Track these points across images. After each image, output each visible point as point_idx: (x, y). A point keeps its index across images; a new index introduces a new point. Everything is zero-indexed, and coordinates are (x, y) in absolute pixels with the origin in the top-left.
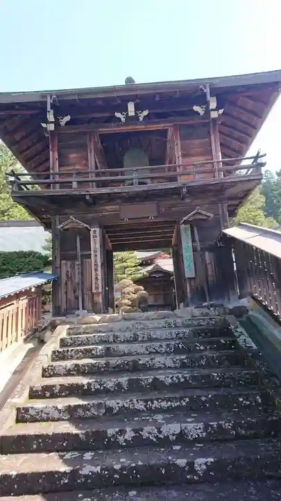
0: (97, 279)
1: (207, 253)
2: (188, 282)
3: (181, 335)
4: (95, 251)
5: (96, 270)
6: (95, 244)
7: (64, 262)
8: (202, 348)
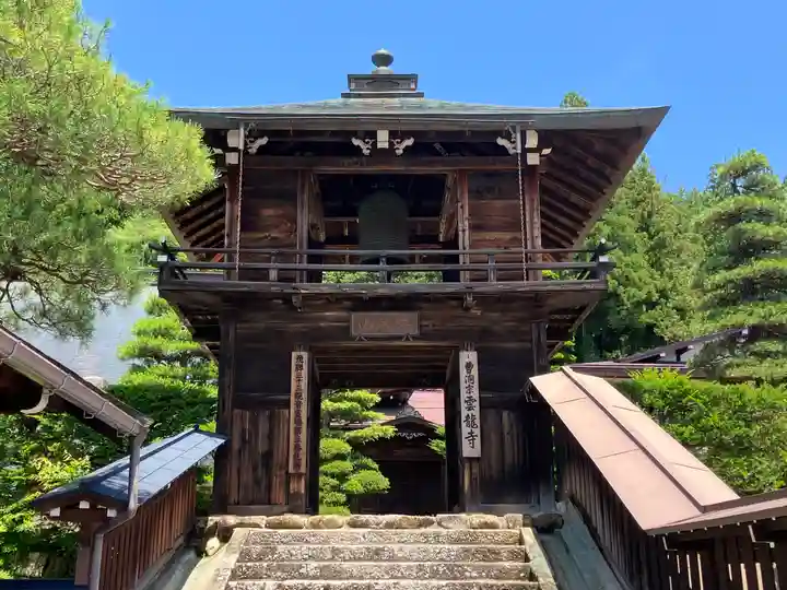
0: (297, 447)
1: (505, 414)
2: (467, 465)
3: (444, 555)
4: (298, 396)
5: (298, 431)
6: (300, 380)
7: (236, 411)
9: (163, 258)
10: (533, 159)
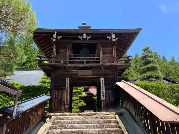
0: (67, 98)
1: (110, 91)
2: (102, 101)
3: (99, 122)
4: (67, 87)
5: (67, 95)
6: (68, 84)
7: (54, 91)
8: (106, 127)
9: (39, 59)
10: (114, 40)
